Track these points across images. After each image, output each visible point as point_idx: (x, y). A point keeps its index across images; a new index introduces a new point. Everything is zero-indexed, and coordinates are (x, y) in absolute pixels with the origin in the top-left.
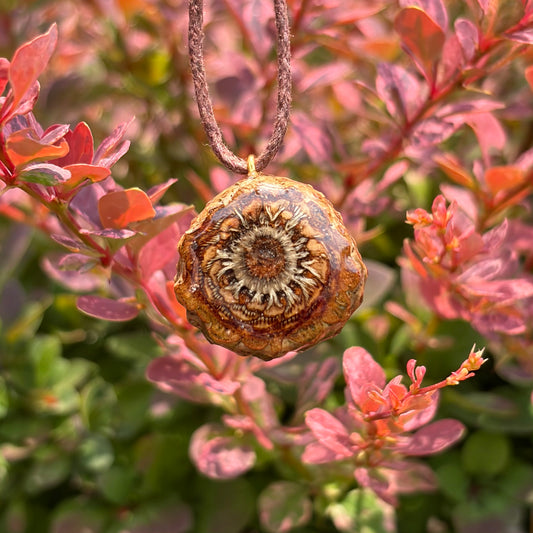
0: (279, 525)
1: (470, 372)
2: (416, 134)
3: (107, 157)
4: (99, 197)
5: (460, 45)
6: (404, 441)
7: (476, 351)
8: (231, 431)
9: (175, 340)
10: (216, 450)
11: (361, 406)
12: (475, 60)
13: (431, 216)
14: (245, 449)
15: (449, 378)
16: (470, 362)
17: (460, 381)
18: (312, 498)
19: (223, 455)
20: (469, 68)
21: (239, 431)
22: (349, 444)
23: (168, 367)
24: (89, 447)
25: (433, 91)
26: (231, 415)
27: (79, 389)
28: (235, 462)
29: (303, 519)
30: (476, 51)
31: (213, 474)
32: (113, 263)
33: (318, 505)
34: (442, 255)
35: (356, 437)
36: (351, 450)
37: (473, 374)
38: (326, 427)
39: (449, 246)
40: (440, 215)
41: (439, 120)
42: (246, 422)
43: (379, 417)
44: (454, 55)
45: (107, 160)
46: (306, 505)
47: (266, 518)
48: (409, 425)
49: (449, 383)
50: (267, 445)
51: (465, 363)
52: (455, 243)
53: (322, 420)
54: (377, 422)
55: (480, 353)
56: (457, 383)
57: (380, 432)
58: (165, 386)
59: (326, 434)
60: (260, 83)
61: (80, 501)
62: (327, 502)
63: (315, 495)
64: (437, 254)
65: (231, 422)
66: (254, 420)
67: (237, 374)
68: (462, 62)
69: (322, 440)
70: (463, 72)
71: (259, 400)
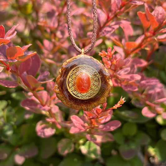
0: (64, 152)
1: (120, 105)
2: (103, 31)
3: (9, 36)
4: (7, 48)
5: (116, 4)
6: (101, 126)
7: (122, 98)
8: (48, 123)
9: (30, 94)
10: (43, 128)
11: (87, 115)
12: (120, 8)
13: (107, 53)
14: (53, 128)
15: (114, 107)
16: (120, 102)
17: (117, 108)
18: (75, 144)
19: (46, 130)
20: (118, 11)
21: (51, 123)
22: (84, 127)
23: (28, 102)
24: (6, 128)
25: (108, 17)
26: (48, 117)
27: (3, 110)
28: (49, 132)
29: (72, 150)
30: (120, 6)
31: (43, 136)
32: (10, 69)
33: (77, 146)
34: (111, 66)
35: (86, 125)
36: (84, 128)
37: (121, 106)
38: (77, 121)
39: (113, 63)
40: (109, 53)
41: (110, 27)
42: (53, 120)
43: (93, 118)
44: (115, 7)
45: (9, 37)
46: (73, 145)
47: (60, 150)
48: (103, 121)
49: (114, 108)
50: (59, 127)
51: (119, 102)
52: (115, 62)
53: (76, 119)
54: (92, 120)
55: (123, 99)
56: (116, 108)
57: (93, 123)
58: (27, 108)
59: (77, 123)
60: (57, 14)
61: (3, 145)
62: (79, 145)
63: (76, 143)
64: (109, 66)
65: (48, 120)
66: (56, 119)
67: (50, 104)
68: (117, 9)
69: (76, 125)
70: (117, 12)
71: (57, 113)
